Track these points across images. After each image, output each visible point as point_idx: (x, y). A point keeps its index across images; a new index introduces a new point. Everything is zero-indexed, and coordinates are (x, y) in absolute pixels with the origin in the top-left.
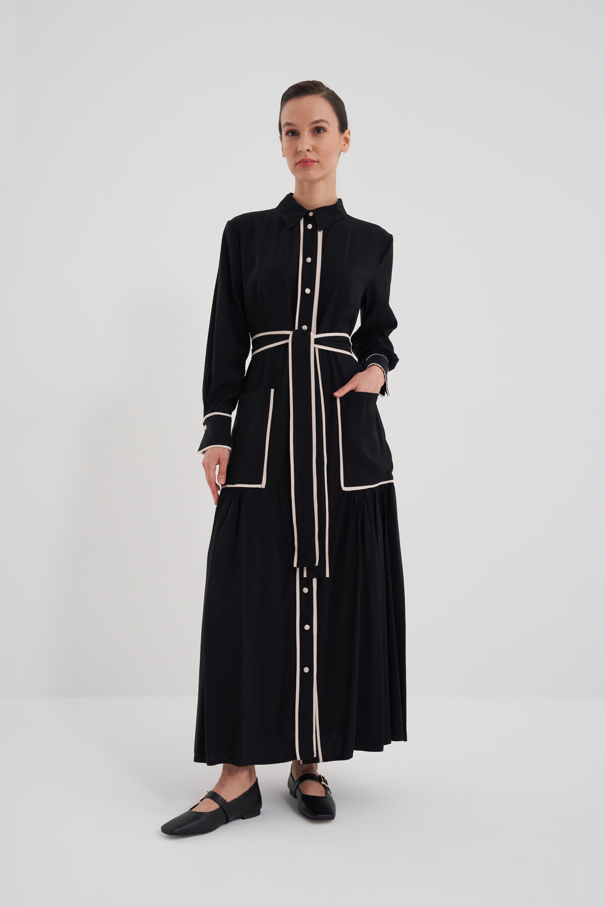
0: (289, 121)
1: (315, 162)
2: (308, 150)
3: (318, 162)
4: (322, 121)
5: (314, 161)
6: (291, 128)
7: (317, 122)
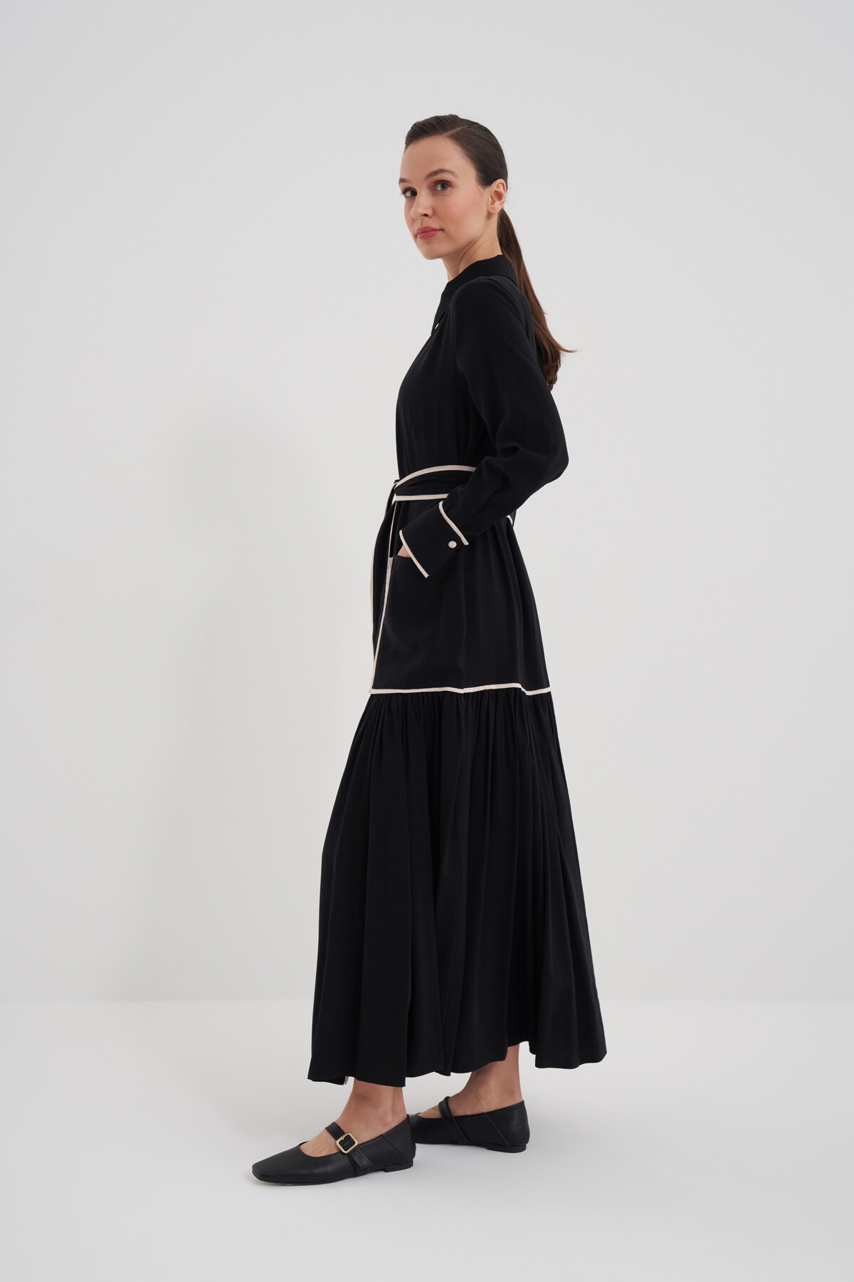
0: (404, 177)
1: (440, 230)
2: (426, 215)
3: (443, 230)
4: (442, 171)
5: (435, 230)
6: (407, 185)
7: (436, 173)
